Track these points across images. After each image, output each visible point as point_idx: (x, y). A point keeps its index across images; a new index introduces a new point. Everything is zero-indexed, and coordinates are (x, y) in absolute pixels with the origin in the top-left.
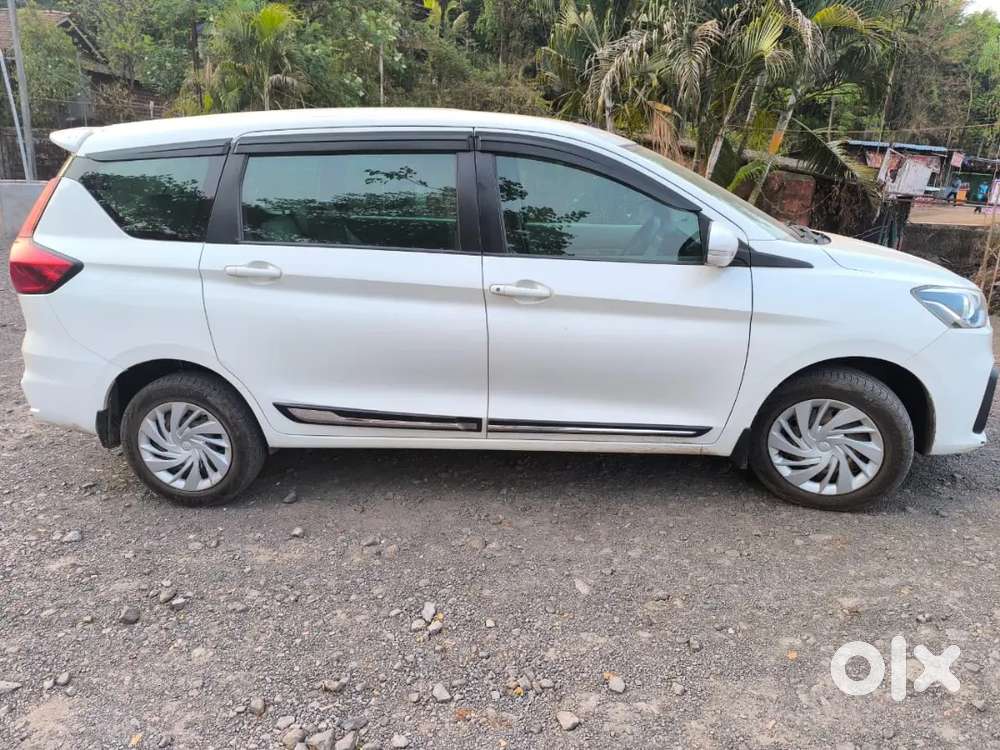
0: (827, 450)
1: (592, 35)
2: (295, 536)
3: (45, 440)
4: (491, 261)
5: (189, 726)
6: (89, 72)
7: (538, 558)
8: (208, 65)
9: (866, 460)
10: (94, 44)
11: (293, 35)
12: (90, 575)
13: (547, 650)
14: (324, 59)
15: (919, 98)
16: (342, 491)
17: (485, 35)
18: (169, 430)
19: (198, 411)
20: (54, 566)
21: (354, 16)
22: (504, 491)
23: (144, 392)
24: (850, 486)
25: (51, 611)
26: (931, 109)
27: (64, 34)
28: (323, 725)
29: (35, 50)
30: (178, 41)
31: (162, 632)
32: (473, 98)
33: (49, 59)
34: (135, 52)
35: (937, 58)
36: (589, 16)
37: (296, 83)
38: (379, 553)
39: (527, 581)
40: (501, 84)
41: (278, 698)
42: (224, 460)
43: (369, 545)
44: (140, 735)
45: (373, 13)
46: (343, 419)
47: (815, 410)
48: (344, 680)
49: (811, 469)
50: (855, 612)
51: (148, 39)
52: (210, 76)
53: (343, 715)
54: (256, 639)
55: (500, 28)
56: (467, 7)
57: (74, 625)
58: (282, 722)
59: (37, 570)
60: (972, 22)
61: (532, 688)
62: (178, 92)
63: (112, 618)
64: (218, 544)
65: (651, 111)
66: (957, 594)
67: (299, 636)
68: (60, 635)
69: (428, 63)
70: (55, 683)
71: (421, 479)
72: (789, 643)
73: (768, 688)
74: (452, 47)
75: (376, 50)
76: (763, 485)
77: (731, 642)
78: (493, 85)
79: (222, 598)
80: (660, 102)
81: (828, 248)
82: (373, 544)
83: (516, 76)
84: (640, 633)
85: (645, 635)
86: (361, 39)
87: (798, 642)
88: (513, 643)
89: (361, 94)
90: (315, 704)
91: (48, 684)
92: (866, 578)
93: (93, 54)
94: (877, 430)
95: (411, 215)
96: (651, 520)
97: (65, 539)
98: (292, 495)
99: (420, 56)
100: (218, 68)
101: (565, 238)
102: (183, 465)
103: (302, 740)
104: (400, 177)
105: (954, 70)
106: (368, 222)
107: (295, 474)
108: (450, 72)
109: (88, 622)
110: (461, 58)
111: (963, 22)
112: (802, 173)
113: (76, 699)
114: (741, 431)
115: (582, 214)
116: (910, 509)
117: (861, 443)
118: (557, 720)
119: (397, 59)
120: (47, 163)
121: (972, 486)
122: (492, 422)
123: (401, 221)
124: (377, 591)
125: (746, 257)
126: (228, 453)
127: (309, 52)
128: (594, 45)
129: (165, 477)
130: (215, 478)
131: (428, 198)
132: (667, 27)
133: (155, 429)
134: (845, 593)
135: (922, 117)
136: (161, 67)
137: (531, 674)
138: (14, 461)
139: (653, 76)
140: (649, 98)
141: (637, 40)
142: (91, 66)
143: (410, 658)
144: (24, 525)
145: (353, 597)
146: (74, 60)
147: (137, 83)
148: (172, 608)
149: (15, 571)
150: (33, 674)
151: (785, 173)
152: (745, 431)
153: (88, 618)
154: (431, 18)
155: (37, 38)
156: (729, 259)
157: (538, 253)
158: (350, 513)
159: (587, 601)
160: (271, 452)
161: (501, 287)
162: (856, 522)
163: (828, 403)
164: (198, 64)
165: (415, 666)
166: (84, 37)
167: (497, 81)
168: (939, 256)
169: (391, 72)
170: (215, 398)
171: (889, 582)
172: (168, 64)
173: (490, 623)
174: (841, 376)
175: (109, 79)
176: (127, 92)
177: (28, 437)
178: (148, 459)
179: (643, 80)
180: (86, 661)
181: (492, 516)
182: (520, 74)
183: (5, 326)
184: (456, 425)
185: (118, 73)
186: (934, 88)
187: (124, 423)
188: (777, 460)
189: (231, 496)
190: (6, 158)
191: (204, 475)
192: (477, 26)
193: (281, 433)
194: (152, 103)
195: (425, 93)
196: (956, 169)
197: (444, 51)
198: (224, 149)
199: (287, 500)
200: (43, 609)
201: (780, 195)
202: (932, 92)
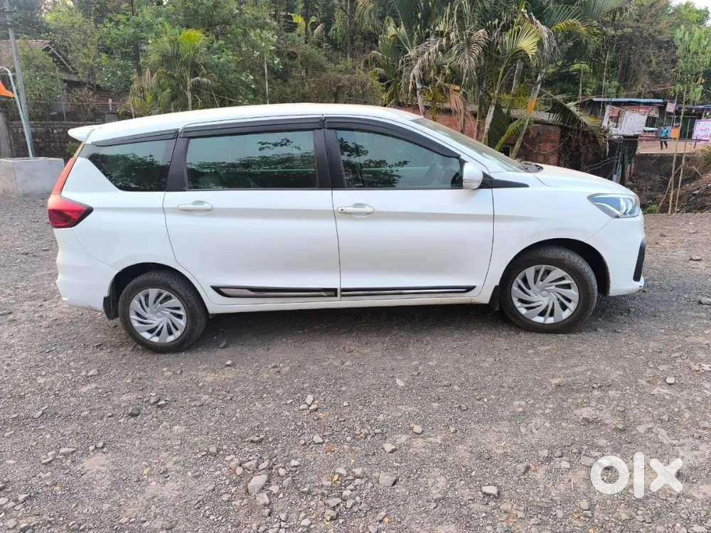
0: (546, 296)
1: (405, 41)
2: (228, 365)
3: (67, 321)
4: (338, 193)
5: (176, 463)
6: (65, 81)
7: (375, 369)
8: (148, 73)
9: (570, 301)
10: (67, 61)
11: (205, 49)
12: (107, 393)
13: (378, 415)
14: (226, 64)
15: (642, 66)
16: (255, 339)
17: (337, 39)
18: (148, 306)
19: (166, 293)
20: (84, 389)
21: (245, 34)
22: (354, 334)
23: (132, 283)
24: (561, 316)
25: (86, 413)
26: (652, 73)
27: (47, 56)
28: (251, 458)
29: (28, 68)
30: (124, 56)
31: (154, 419)
32: (331, 84)
33: (37, 73)
34: (96, 65)
35: (653, 37)
36: (403, 29)
37: (210, 81)
38: (279, 372)
39: (369, 380)
40: (349, 73)
41: (225, 447)
42: (182, 323)
43: (273, 367)
44: (149, 469)
45: (258, 30)
46: (253, 293)
47: (537, 272)
48: (262, 437)
49: (538, 308)
50: (558, 386)
51: (104, 56)
52: (149, 80)
53: (262, 452)
54: (210, 419)
55: (347, 33)
56: (323, 21)
57: (102, 418)
58: (228, 458)
59: (74, 392)
60: (677, 10)
61: (370, 434)
62: (128, 92)
63: (124, 414)
64: (181, 373)
65: (448, 90)
66: (618, 372)
67: (234, 416)
68: (94, 424)
69: (297, 62)
70: (96, 448)
71: (303, 330)
72: (518, 404)
73: (505, 427)
74: (314, 50)
75: (262, 57)
76: (511, 321)
77: (485, 406)
78: (343, 75)
79: (187, 400)
80: (452, 83)
81: (539, 175)
82: (275, 367)
83: (359, 67)
84: (433, 404)
85: (435, 405)
86: (251, 50)
87: (523, 403)
88: (359, 413)
89: (253, 86)
90: (247, 449)
91: (92, 448)
92: (567, 368)
93: (67, 68)
94: (573, 282)
95: (292, 168)
96: (443, 345)
97: (89, 374)
98: (225, 343)
99: (292, 56)
100: (155, 75)
101: (395, 178)
102: (157, 327)
103: (240, 465)
104: (282, 145)
105: (666, 45)
106: (262, 173)
107: (225, 332)
108: (313, 67)
109: (110, 416)
110: (320, 56)
111: (672, 11)
112: (550, 124)
113: (109, 455)
114: (493, 288)
115: (405, 163)
116: (599, 329)
117: (566, 290)
118: (383, 448)
119: (276, 62)
120: (41, 145)
121: (639, 314)
122: (343, 290)
123: (284, 172)
124: (280, 391)
125: (488, 183)
126: (185, 318)
127: (216, 60)
128: (407, 48)
129: (147, 336)
130: (177, 334)
131: (302, 156)
132: (452, 35)
133: (139, 305)
134: (553, 377)
135: (645, 79)
136: (114, 74)
137: (369, 427)
138: (50, 333)
139: (447, 67)
140: (445, 82)
141: (433, 45)
142: (65, 77)
143: (299, 424)
144: (62, 368)
145: (265, 395)
146: (54, 72)
147: (98, 86)
148: (159, 406)
149: (61, 394)
150: (82, 444)
151: (539, 125)
152: (496, 287)
153: (110, 414)
154: (298, 30)
155: (28, 61)
156: (477, 185)
157: (377, 187)
158: (260, 351)
159: (402, 390)
160: (210, 317)
161: (344, 209)
162: (566, 338)
163: (544, 267)
164: (140, 72)
165: (302, 427)
166: (60, 57)
167: (347, 71)
168: (661, 175)
169: (272, 70)
170: (175, 285)
171: (580, 369)
172: (119, 73)
173: (345, 404)
174: (551, 251)
175: (78, 84)
176: (91, 93)
177: (56, 320)
178: (136, 324)
179: (439, 69)
180: (112, 436)
181: (347, 348)
182: (362, 65)
183: (27, 254)
184: (323, 293)
185: (85, 80)
186: (652, 58)
187: (120, 304)
188: (518, 304)
189: (187, 345)
190: (12, 142)
191: (170, 333)
192: (330, 34)
193: (216, 304)
194: (110, 100)
195: (296, 82)
196: (670, 113)
197: (308, 53)
198: (174, 135)
199: (221, 345)
200: (81, 412)
201: (538, 140)
202: (651, 61)
